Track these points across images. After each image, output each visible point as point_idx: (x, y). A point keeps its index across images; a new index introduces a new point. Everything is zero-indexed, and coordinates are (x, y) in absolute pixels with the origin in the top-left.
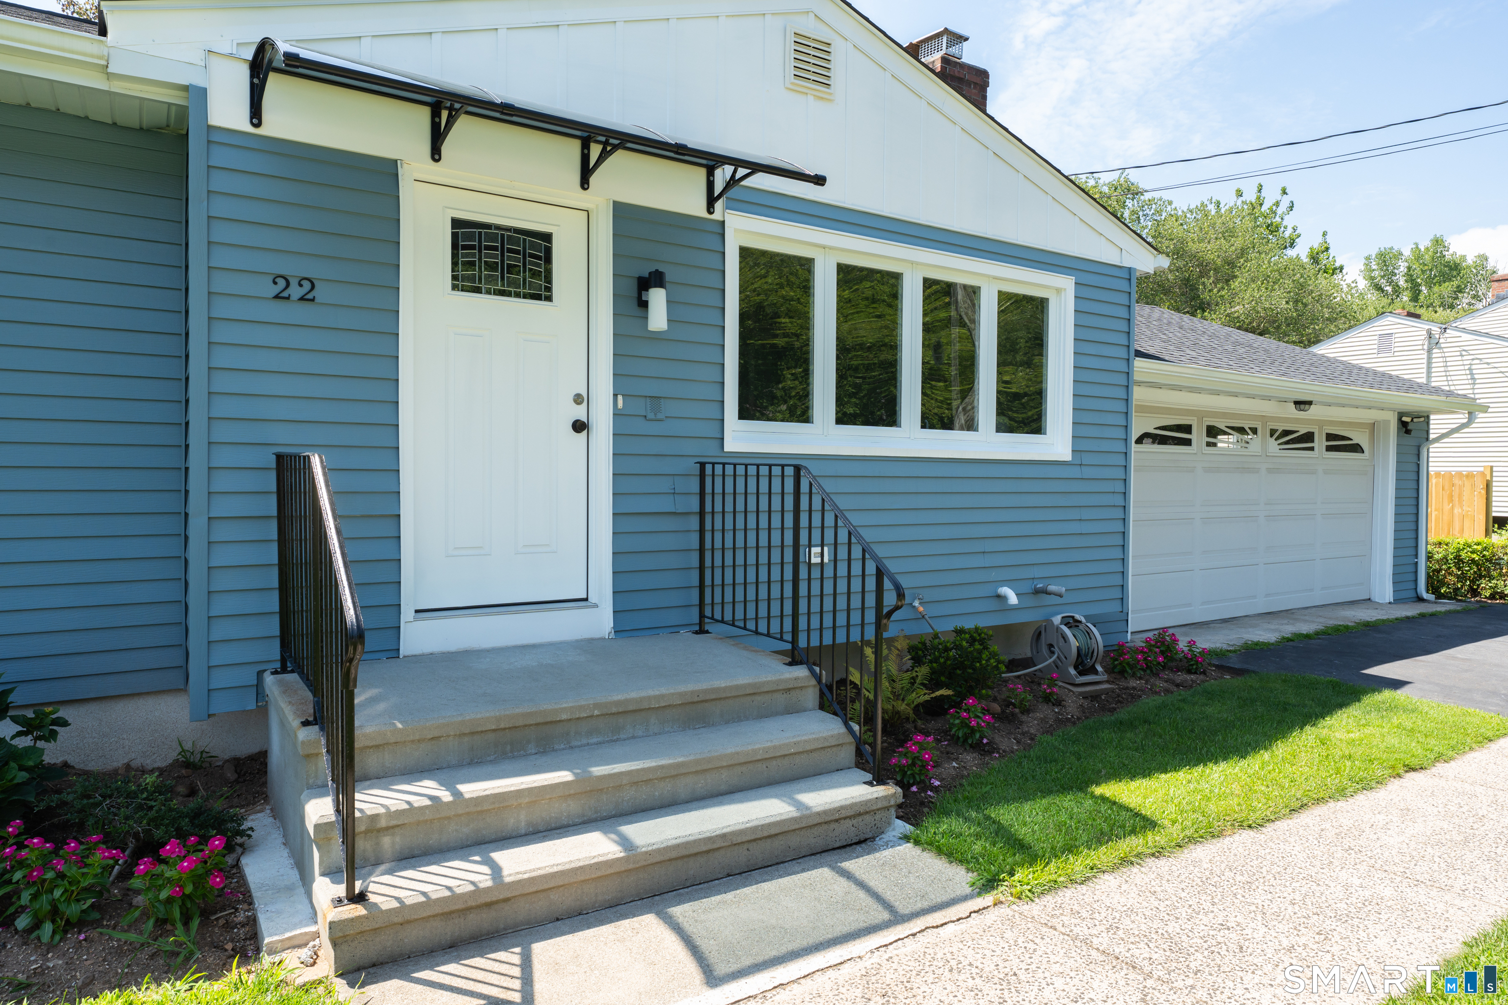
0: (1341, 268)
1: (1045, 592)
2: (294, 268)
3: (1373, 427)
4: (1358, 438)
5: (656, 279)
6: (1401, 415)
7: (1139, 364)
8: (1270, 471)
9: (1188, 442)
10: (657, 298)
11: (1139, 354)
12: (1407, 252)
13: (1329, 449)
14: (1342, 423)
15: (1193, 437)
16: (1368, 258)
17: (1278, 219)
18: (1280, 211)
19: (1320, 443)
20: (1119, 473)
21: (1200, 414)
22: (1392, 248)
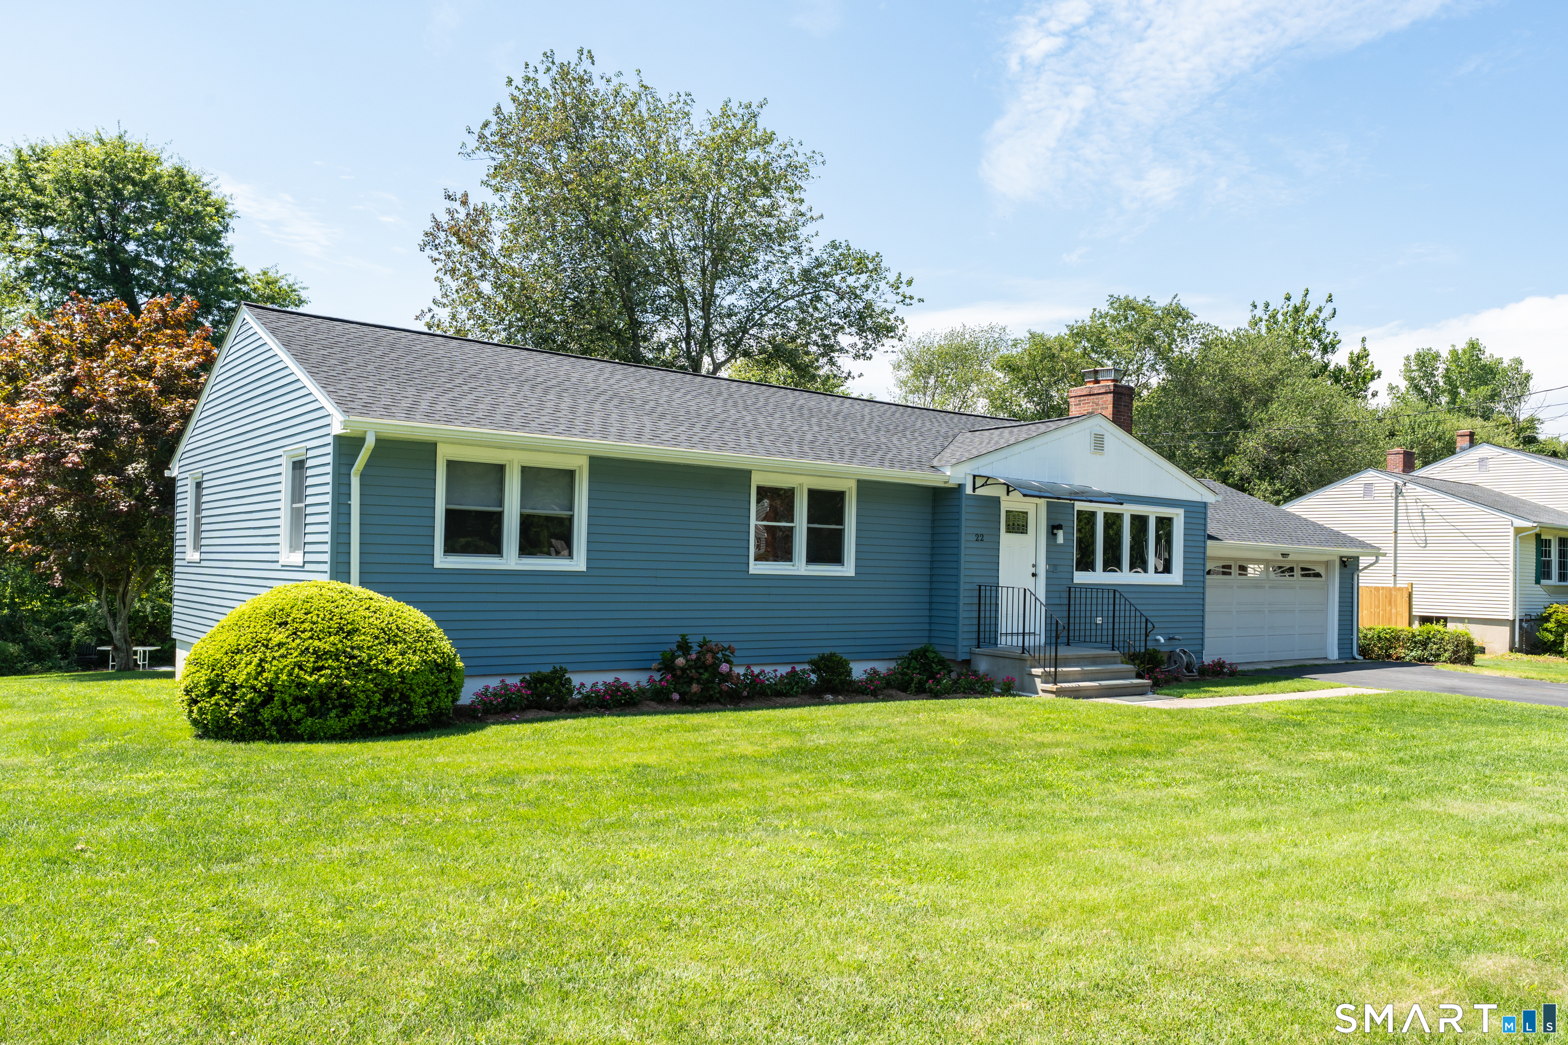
0: (1379, 374)
1: (1173, 639)
2: (979, 532)
3: (1327, 564)
4: (1318, 569)
5: (1059, 527)
6: (1341, 557)
7: (1209, 542)
8: (1270, 587)
9: (1230, 574)
10: (1060, 534)
11: (1211, 537)
12: (1445, 354)
13: (1303, 575)
14: (1309, 562)
15: (1232, 571)
16: (1407, 358)
17: (1320, 324)
18: (1322, 316)
19: (1297, 572)
20: (1201, 590)
21: (1235, 560)
22: (1430, 349)
